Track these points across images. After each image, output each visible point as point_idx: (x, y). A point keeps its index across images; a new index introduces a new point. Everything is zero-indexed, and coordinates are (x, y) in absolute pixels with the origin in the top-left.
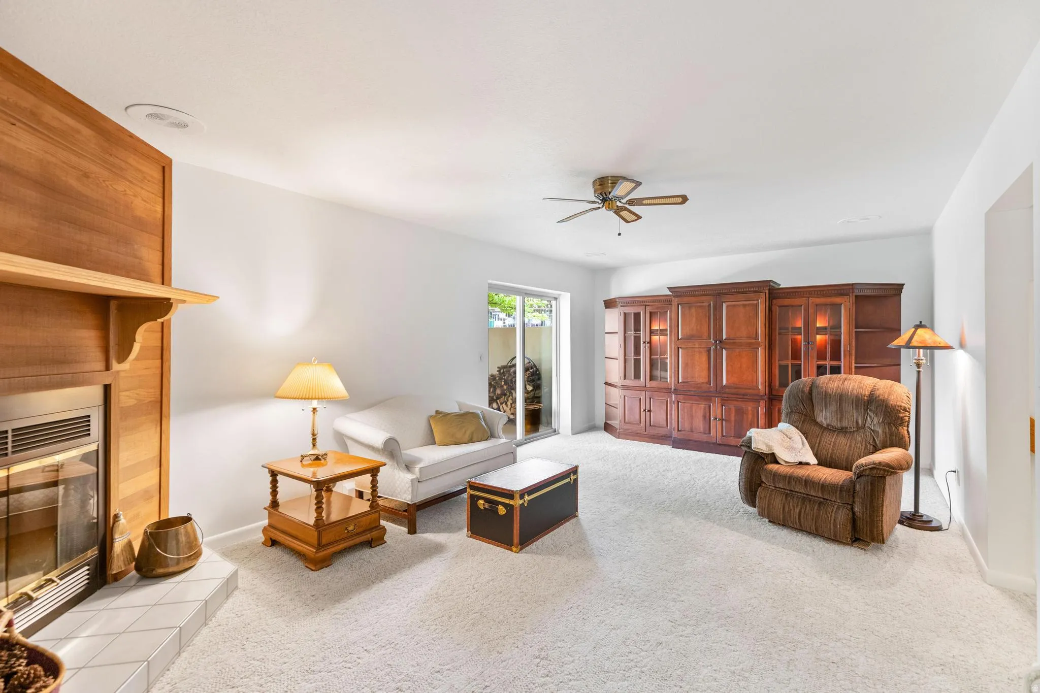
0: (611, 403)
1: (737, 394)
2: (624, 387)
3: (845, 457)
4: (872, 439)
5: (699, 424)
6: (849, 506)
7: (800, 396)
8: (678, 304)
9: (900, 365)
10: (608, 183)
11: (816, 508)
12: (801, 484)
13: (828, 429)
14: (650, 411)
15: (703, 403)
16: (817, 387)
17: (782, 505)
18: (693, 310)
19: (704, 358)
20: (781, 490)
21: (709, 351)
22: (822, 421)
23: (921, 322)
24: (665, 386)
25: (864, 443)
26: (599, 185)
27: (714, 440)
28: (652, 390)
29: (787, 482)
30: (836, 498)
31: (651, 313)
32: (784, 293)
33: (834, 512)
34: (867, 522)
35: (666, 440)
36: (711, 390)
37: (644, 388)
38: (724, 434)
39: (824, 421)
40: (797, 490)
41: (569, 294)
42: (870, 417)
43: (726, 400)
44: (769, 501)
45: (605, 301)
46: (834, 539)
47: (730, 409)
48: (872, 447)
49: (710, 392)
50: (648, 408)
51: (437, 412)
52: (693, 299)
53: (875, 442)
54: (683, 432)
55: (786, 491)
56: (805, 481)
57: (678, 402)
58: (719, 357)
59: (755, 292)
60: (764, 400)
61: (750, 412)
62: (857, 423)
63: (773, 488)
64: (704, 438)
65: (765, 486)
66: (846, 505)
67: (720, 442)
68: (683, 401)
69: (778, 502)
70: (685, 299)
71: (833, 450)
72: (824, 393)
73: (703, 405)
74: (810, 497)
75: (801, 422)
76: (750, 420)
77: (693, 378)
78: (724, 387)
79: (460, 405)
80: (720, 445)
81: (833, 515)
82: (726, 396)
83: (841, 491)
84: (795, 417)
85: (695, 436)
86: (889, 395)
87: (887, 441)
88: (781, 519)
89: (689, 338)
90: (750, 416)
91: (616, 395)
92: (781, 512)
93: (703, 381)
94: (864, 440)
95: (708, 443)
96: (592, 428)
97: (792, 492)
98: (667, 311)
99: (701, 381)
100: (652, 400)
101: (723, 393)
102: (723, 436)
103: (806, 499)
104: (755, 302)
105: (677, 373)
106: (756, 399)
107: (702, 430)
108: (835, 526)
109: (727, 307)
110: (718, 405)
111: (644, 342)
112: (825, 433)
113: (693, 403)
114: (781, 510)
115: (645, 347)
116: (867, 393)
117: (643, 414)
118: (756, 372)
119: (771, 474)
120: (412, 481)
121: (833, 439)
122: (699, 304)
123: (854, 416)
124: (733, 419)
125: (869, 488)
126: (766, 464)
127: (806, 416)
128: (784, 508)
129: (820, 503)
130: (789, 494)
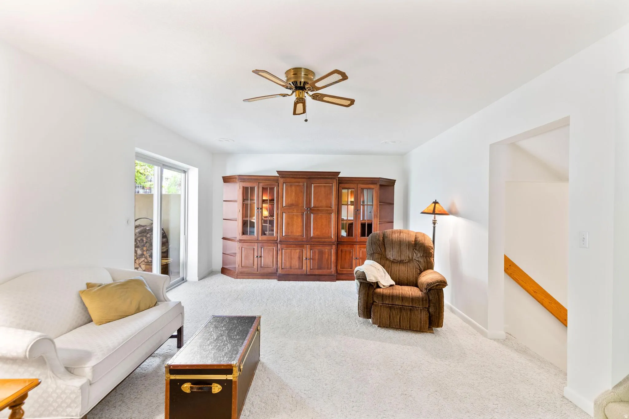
0: (228, 252)
1: (319, 242)
2: (240, 241)
3: (406, 277)
4: (418, 266)
5: (296, 263)
6: (427, 309)
7: (378, 243)
8: (283, 183)
9: (393, 222)
10: (301, 74)
11: (409, 313)
12: (400, 300)
13: (393, 262)
14: (261, 257)
15: (299, 249)
16: (387, 237)
17: (389, 314)
18: (293, 188)
19: (300, 220)
20: (386, 305)
21: (302, 215)
22: (390, 258)
23: (436, 200)
24: (272, 239)
25: (414, 269)
26: (293, 74)
27: (305, 273)
28: (262, 242)
29: (391, 299)
30: (420, 305)
31: (263, 188)
32: (346, 180)
33: (419, 314)
34: (437, 317)
35: (272, 276)
36: (304, 240)
37: (257, 242)
38: (311, 268)
39: (391, 257)
40: (397, 303)
41: (197, 169)
42: (416, 253)
43: (312, 246)
44: (380, 314)
45: (223, 177)
46: (420, 330)
47: (315, 251)
48: (419, 270)
49: (303, 241)
50: (259, 255)
51: (89, 286)
52: (293, 180)
53: (420, 268)
54: (285, 270)
55: (389, 305)
56: (402, 297)
57: (282, 249)
58: (308, 219)
59: (331, 178)
60: (335, 245)
61: (327, 253)
62: (409, 257)
63: (381, 304)
64: (299, 272)
65: (376, 304)
66: (425, 309)
67: (309, 274)
68: (285, 249)
69: (385, 313)
70: (288, 180)
71: (399, 274)
72: (391, 240)
73: (298, 251)
74: (404, 307)
75: (380, 259)
76: (326, 257)
77: (292, 232)
78: (311, 238)
79: (112, 273)
80: (309, 275)
81: (419, 316)
82: (313, 243)
83: (422, 301)
84: (376, 256)
85: (293, 271)
86: (424, 240)
87: (425, 266)
88: (388, 324)
89: (290, 206)
90: (327, 256)
91: (235, 247)
92: (388, 319)
93: (299, 235)
94: (414, 266)
95: (302, 275)
96: (211, 273)
97: (393, 306)
98: (274, 187)
99: (297, 235)
100: (262, 249)
101: (311, 242)
102: (311, 269)
103: (402, 309)
104: (331, 185)
105: (282, 230)
106: (330, 244)
107: (297, 266)
108: (421, 323)
109: (315, 187)
110: (308, 250)
111: (258, 208)
112: (393, 265)
113: (292, 249)
114: (388, 318)
115: (258, 212)
116: (413, 240)
117: (256, 259)
118: (330, 228)
119: (380, 296)
120: (82, 388)
121: (398, 268)
122: (297, 184)
123: (407, 254)
124: (317, 258)
125: (437, 296)
126: (375, 289)
127: (381, 255)
128: (390, 317)
129: (411, 310)
130: (391, 308)
